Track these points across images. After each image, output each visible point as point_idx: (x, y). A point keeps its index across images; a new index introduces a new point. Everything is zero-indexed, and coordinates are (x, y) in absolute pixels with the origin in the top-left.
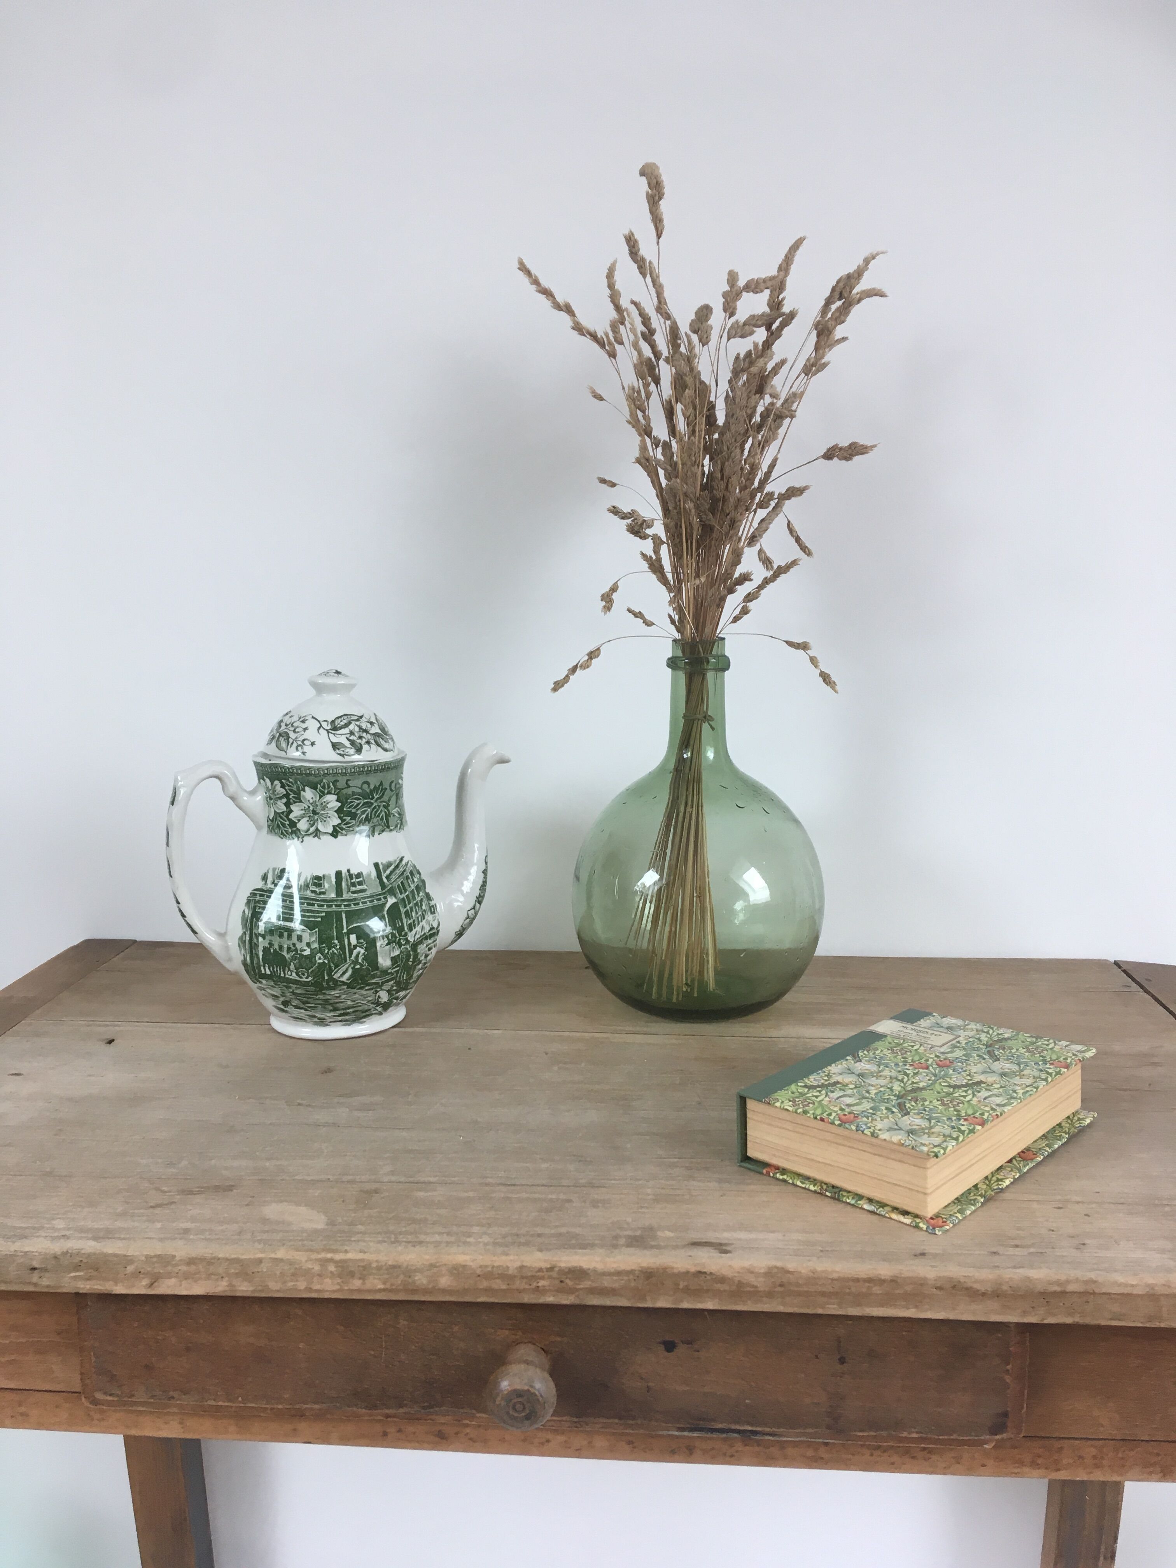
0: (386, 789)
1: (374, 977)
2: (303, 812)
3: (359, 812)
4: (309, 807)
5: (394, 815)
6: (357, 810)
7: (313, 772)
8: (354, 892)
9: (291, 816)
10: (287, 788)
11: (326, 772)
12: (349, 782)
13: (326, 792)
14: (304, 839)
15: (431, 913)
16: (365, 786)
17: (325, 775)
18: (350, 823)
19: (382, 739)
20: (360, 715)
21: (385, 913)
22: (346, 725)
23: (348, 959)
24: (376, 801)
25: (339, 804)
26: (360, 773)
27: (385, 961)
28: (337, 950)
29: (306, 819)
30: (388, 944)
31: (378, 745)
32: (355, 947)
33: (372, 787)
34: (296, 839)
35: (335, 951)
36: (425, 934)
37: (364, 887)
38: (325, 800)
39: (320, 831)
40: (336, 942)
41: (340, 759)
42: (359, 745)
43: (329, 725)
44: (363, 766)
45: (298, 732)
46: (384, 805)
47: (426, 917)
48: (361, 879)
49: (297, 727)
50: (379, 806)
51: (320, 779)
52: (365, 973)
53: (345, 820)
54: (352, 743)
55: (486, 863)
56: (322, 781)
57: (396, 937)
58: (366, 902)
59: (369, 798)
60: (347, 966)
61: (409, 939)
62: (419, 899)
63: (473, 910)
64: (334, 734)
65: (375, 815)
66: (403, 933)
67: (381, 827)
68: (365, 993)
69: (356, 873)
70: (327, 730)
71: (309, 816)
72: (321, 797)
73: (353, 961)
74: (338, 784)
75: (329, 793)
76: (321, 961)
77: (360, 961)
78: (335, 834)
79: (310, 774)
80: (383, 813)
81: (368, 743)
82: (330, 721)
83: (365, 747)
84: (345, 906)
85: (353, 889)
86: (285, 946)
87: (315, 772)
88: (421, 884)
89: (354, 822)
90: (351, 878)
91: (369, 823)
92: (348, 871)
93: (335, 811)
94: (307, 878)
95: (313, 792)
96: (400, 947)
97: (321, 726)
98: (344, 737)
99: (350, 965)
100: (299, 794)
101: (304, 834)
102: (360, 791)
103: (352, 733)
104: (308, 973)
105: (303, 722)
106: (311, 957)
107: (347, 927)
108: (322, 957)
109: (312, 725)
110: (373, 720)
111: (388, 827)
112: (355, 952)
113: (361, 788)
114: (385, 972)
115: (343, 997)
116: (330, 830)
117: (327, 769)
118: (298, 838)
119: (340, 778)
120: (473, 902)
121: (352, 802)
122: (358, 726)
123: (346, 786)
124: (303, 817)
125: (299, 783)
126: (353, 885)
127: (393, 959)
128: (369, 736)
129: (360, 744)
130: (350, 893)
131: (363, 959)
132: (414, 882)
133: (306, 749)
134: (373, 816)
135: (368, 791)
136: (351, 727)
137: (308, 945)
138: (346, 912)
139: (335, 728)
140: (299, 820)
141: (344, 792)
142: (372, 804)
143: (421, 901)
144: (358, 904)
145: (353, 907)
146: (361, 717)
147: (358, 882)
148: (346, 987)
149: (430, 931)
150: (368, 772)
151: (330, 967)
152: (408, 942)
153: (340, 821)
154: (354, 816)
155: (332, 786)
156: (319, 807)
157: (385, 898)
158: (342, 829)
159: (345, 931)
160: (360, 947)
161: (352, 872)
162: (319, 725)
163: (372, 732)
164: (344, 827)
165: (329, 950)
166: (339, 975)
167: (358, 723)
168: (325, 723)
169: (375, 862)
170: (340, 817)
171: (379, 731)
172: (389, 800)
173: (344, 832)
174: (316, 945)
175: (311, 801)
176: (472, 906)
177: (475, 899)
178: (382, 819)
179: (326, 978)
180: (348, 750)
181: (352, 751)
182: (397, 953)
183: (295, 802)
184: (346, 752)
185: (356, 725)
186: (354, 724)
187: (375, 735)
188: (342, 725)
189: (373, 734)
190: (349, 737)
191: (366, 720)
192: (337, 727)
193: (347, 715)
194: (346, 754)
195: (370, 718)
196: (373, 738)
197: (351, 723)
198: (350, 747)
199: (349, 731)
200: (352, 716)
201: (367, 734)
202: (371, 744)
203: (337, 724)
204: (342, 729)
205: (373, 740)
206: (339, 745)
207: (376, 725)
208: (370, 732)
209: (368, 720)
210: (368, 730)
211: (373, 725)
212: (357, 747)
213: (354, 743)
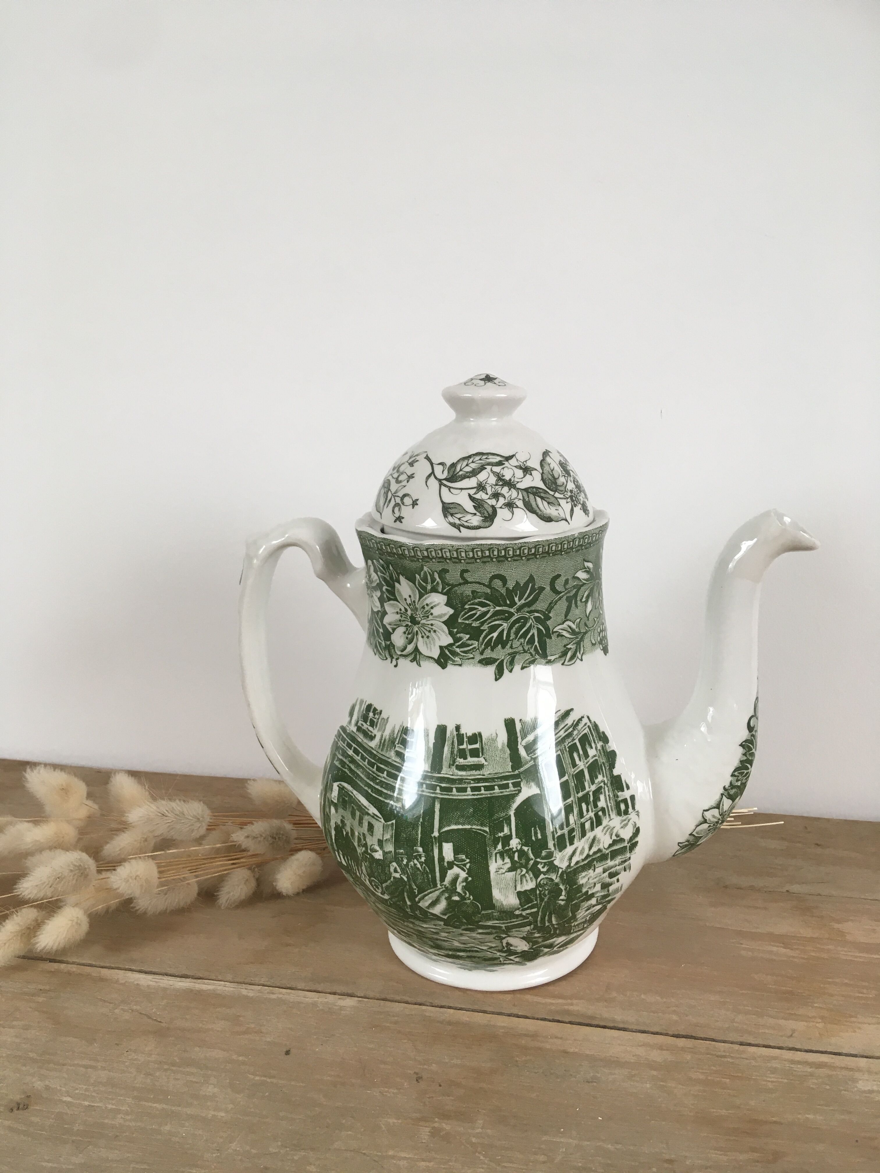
0: (542, 589)
1: (489, 918)
2: (398, 617)
3: (485, 627)
4: (406, 610)
5: (560, 635)
6: (482, 624)
7: (406, 552)
8: (461, 768)
9: (387, 620)
10: (379, 573)
11: (426, 554)
12: (466, 575)
13: (429, 587)
14: (399, 661)
15: (619, 813)
16: (497, 584)
17: (427, 559)
18: (469, 645)
19: (542, 498)
20: (506, 455)
21: (512, 813)
22: (474, 473)
23: (438, 882)
24: (519, 610)
25: (451, 611)
26: (486, 560)
27: (506, 897)
28: (421, 863)
29: (402, 629)
30: (510, 870)
31: (530, 508)
32: (451, 865)
33: (511, 585)
34: (389, 660)
35: (419, 866)
36: (599, 850)
37: (481, 760)
38: (428, 601)
39: (420, 653)
40: (420, 849)
41: (454, 532)
42: (490, 510)
43: (446, 472)
44: (490, 548)
45: (401, 482)
46: (537, 619)
47: (605, 822)
48: (477, 746)
49: (402, 473)
50: (526, 620)
51: (418, 565)
52: (470, 910)
53: (460, 639)
54: (479, 505)
55: (750, 728)
56: (422, 569)
57: (529, 859)
58: (478, 789)
59: (506, 605)
60: (437, 893)
61: (556, 863)
62: (593, 788)
63: (717, 810)
64: (450, 488)
65: (516, 633)
66: (544, 853)
67: (528, 656)
68: (479, 935)
69: (470, 734)
70: (440, 481)
71: (407, 626)
72: (421, 596)
73: (447, 888)
74: (448, 576)
75: (434, 590)
76: (397, 875)
77: (459, 889)
78: (442, 661)
79: (403, 556)
80: (534, 631)
81: (510, 505)
82: (448, 464)
83: (503, 513)
84: (442, 789)
85: (461, 761)
86: (357, 834)
87: (409, 552)
88: (602, 760)
89: (476, 644)
90: (461, 742)
91: (503, 647)
92: (458, 728)
93: (443, 622)
94: (394, 728)
95: (411, 589)
96: (536, 877)
97: (433, 472)
98: (465, 493)
99: (442, 893)
100: (393, 587)
101: (399, 653)
102: (488, 591)
103: (481, 487)
104: (382, 888)
105: (411, 464)
106: (383, 864)
107: (440, 828)
108: (399, 869)
109: (422, 469)
110: (535, 463)
111: (544, 655)
112: (451, 874)
113: (489, 586)
114: (507, 914)
115: (444, 934)
116: (436, 654)
117: (427, 550)
118: (392, 657)
119: (450, 566)
120: (717, 797)
121: (471, 609)
122: (496, 474)
123: (461, 581)
124: (399, 626)
125: (391, 568)
126: (462, 754)
127: (520, 894)
128: (514, 493)
129: (493, 507)
130: (454, 768)
131: (464, 888)
132: (586, 755)
133: (406, 511)
134: (512, 636)
135: (503, 591)
136: (482, 476)
137: (380, 843)
138: (442, 801)
139: (453, 478)
140: (394, 630)
141: (459, 590)
142: (511, 615)
143: (597, 792)
144: (464, 790)
145: (455, 795)
146: (508, 458)
147: (471, 750)
148: (442, 923)
149: (610, 846)
150: (502, 559)
151: (410, 886)
152: (553, 868)
153: (450, 640)
154: (475, 634)
155: (438, 579)
156: (419, 612)
157: (517, 785)
158: (455, 654)
159: (436, 834)
160: (458, 866)
161: (463, 731)
162: (431, 471)
163: (522, 486)
164: (458, 650)
165: (409, 861)
166: (427, 904)
167: (497, 469)
168: (441, 467)
169: (508, 716)
170: (451, 633)
171: (541, 485)
172: (550, 608)
173: (457, 659)
174: (390, 848)
175: (409, 601)
176: (713, 802)
177: (722, 791)
178: (531, 641)
179: (409, 903)
180: (468, 517)
181: (476, 520)
182: (529, 885)
183: (389, 599)
184: (466, 522)
185: (493, 472)
186: (491, 470)
187: (530, 492)
188: (467, 472)
189: (526, 490)
190: (475, 494)
191: (517, 464)
192: (457, 475)
193: (482, 454)
194: (466, 524)
195: (526, 461)
196: (523, 497)
197: (486, 468)
198: (475, 512)
199: (479, 483)
200: (490, 457)
201: (512, 489)
202: (517, 507)
203: (461, 470)
204: (467, 480)
205: (523, 502)
206: (455, 508)
207: (537, 475)
208: (519, 486)
209: (521, 464)
210: (516, 483)
211: (531, 474)
212: (487, 512)
213: (483, 506)
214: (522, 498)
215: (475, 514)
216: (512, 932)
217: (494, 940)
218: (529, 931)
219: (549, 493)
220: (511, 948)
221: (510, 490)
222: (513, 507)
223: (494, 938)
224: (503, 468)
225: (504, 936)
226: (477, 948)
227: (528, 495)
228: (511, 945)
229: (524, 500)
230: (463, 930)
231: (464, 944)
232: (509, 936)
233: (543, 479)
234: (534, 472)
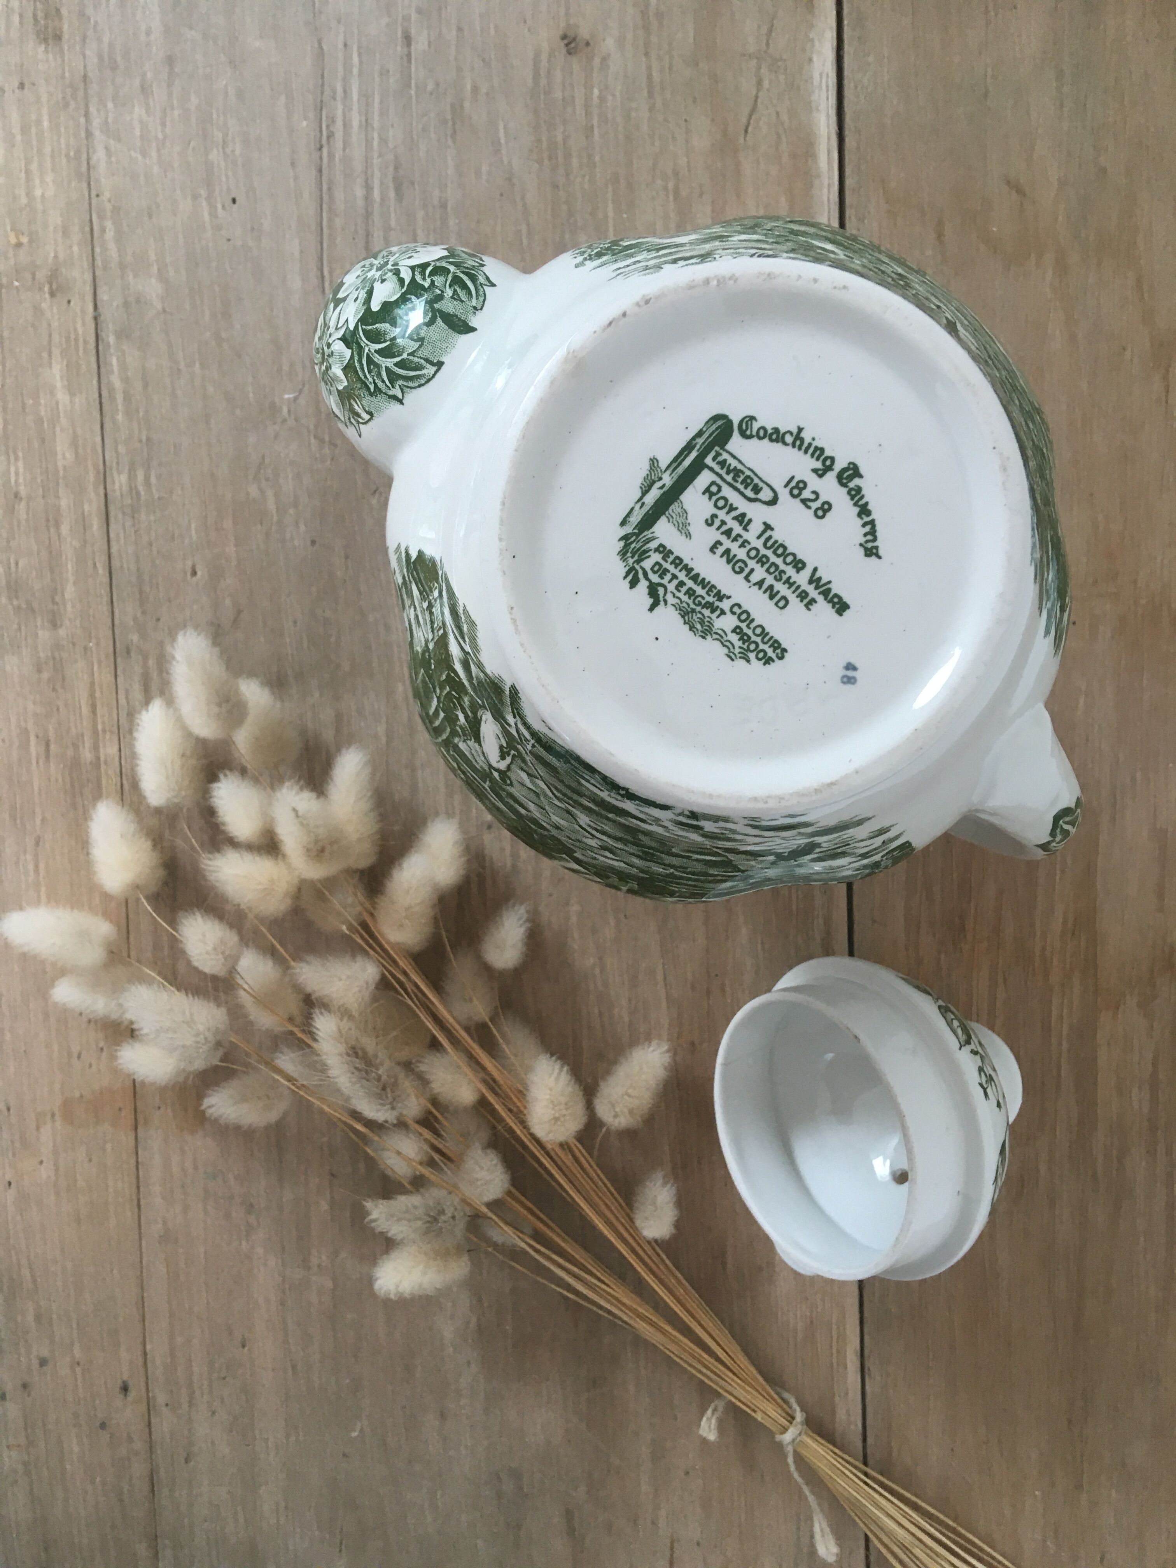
68: (531, 806)
115: (593, 843)
216: (481, 767)
217: (515, 783)
218: (464, 741)
220: (505, 745)
223: (511, 784)
225: (496, 774)
226: (553, 794)
228: (501, 747)
230: (548, 830)
231: (568, 812)
232: (490, 766)
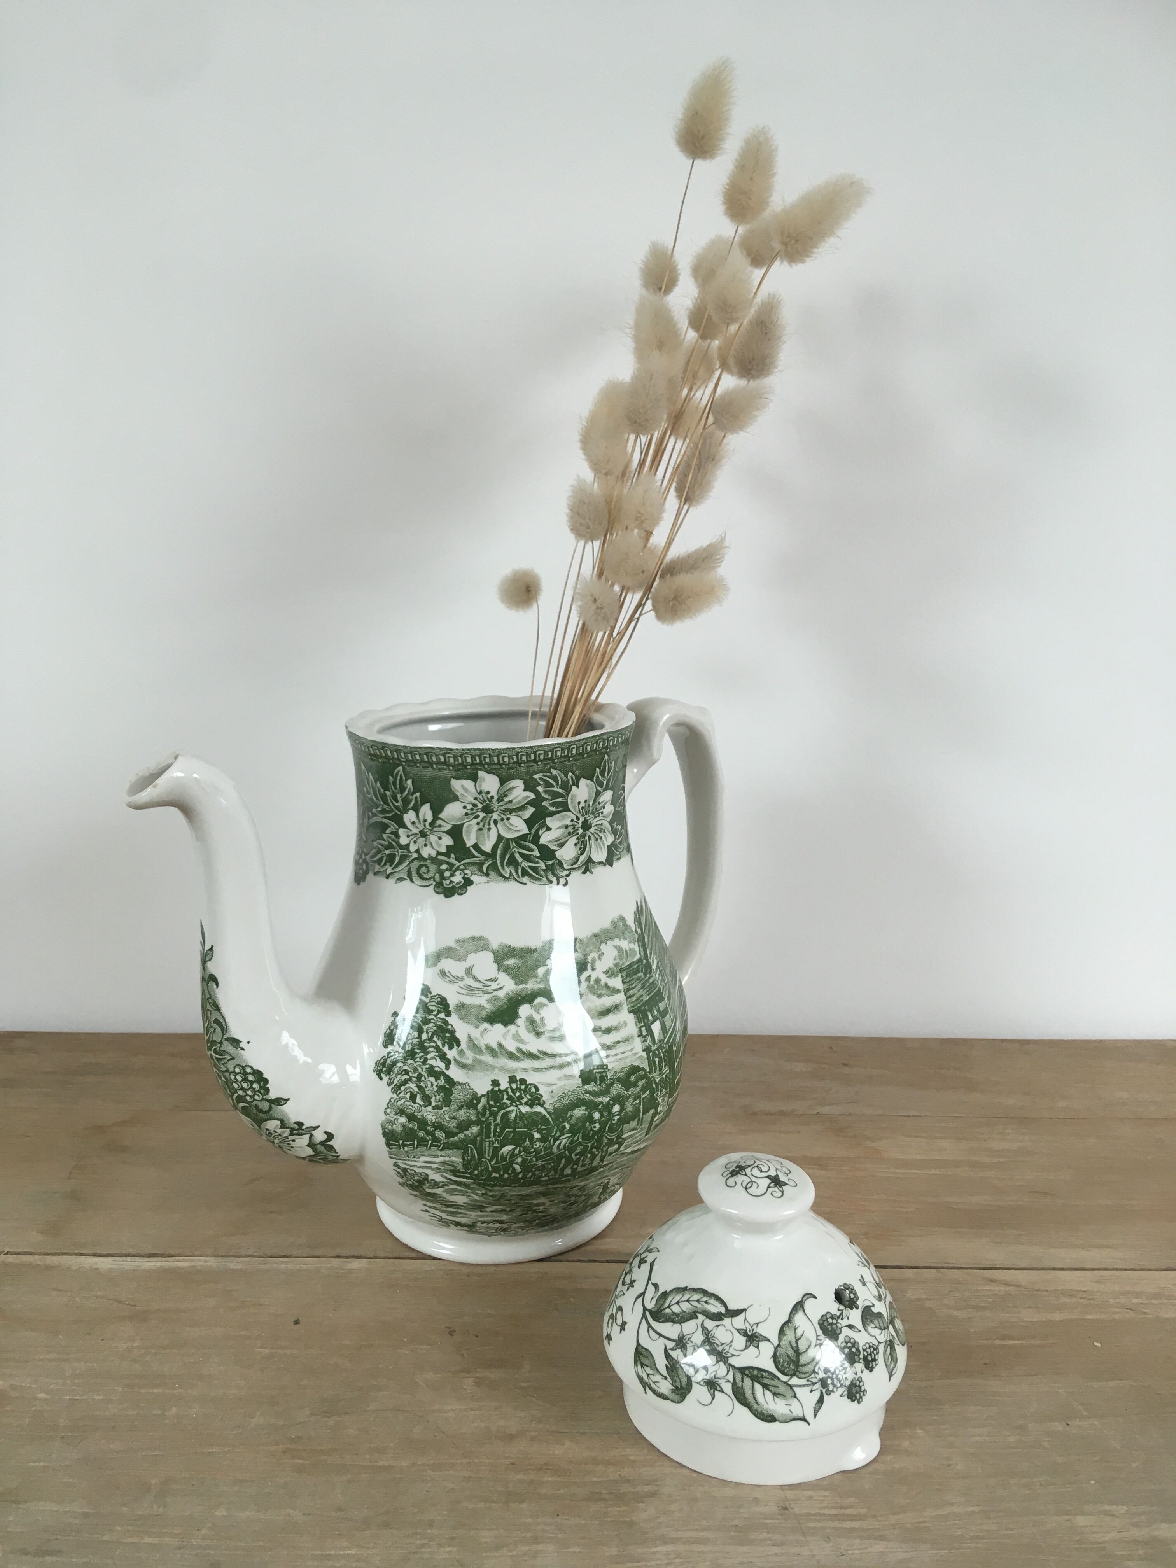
19: (765, 1386)
20: (735, 1304)
22: (681, 1319)
31: (740, 1396)
42: (684, 1381)
43: (655, 1300)
54: (673, 1367)
64: (650, 1326)
70: (645, 1310)
81: (712, 1385)
82: (662, 1290)
83: (699, 1392)
97: (646, 1291)
98: (662, 1342)
103: (682, 1342)
110: (770, 1330)
122: (706, 1332)
128: (722, 1369)
129: (689, 1378)
136: (689, 1327)
139: (658, 1313)
146: (734, 1313)
162: (645, 1287)
163: (737, 1362)
167: (710, 1324)
168: (655, 1289)
171: (770, 1366)
180: (657, 1378)
181: (666, 1387)
184: (654, 1383)
185: (704, 1328)
186: (702, 1323)
187: (747, 1375)
188: (674, 1313)
189: (743, 1370)
190: (672, 1349)
191: (742, 1326)
192: (663, 1312)
193: (705, 1292)
194: (653, 1385)
195: (758, 1324)
196: (734, 1379)
197: (697, 1318)
198: (665, 1374)
199: (681, 1335)
200: (712, 1301)
201: (721, 1363)
202: (722, 1391)
203: (669, 1307)
204: (671, 1324)
205: (733, 1386)
206: (647, 1357)
207: (767, 1350)
208: (732, 1361)
209: (749, 1327)
210: (729, 1355)
211: (758, 1347)
212: (681, 1382)
213: (677, 1372)
214: (732, 1380)
215: (666, 1378)
219: (779, 1379)
221: (718, 1362)
222: (716, 1389)
224: (718, 1326)
227: (742, 1379)
229: (734, 1384)
233: (775, 1357)
234: (761, 1344)
